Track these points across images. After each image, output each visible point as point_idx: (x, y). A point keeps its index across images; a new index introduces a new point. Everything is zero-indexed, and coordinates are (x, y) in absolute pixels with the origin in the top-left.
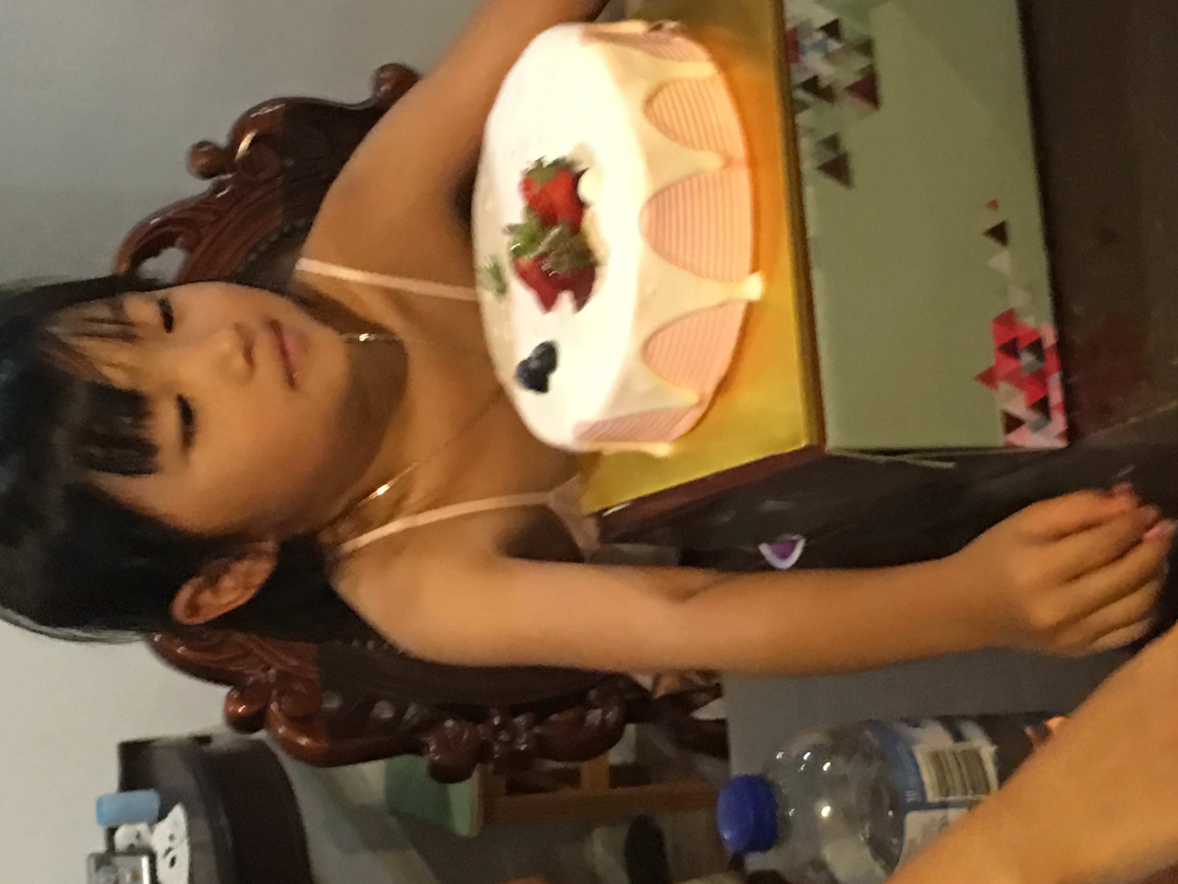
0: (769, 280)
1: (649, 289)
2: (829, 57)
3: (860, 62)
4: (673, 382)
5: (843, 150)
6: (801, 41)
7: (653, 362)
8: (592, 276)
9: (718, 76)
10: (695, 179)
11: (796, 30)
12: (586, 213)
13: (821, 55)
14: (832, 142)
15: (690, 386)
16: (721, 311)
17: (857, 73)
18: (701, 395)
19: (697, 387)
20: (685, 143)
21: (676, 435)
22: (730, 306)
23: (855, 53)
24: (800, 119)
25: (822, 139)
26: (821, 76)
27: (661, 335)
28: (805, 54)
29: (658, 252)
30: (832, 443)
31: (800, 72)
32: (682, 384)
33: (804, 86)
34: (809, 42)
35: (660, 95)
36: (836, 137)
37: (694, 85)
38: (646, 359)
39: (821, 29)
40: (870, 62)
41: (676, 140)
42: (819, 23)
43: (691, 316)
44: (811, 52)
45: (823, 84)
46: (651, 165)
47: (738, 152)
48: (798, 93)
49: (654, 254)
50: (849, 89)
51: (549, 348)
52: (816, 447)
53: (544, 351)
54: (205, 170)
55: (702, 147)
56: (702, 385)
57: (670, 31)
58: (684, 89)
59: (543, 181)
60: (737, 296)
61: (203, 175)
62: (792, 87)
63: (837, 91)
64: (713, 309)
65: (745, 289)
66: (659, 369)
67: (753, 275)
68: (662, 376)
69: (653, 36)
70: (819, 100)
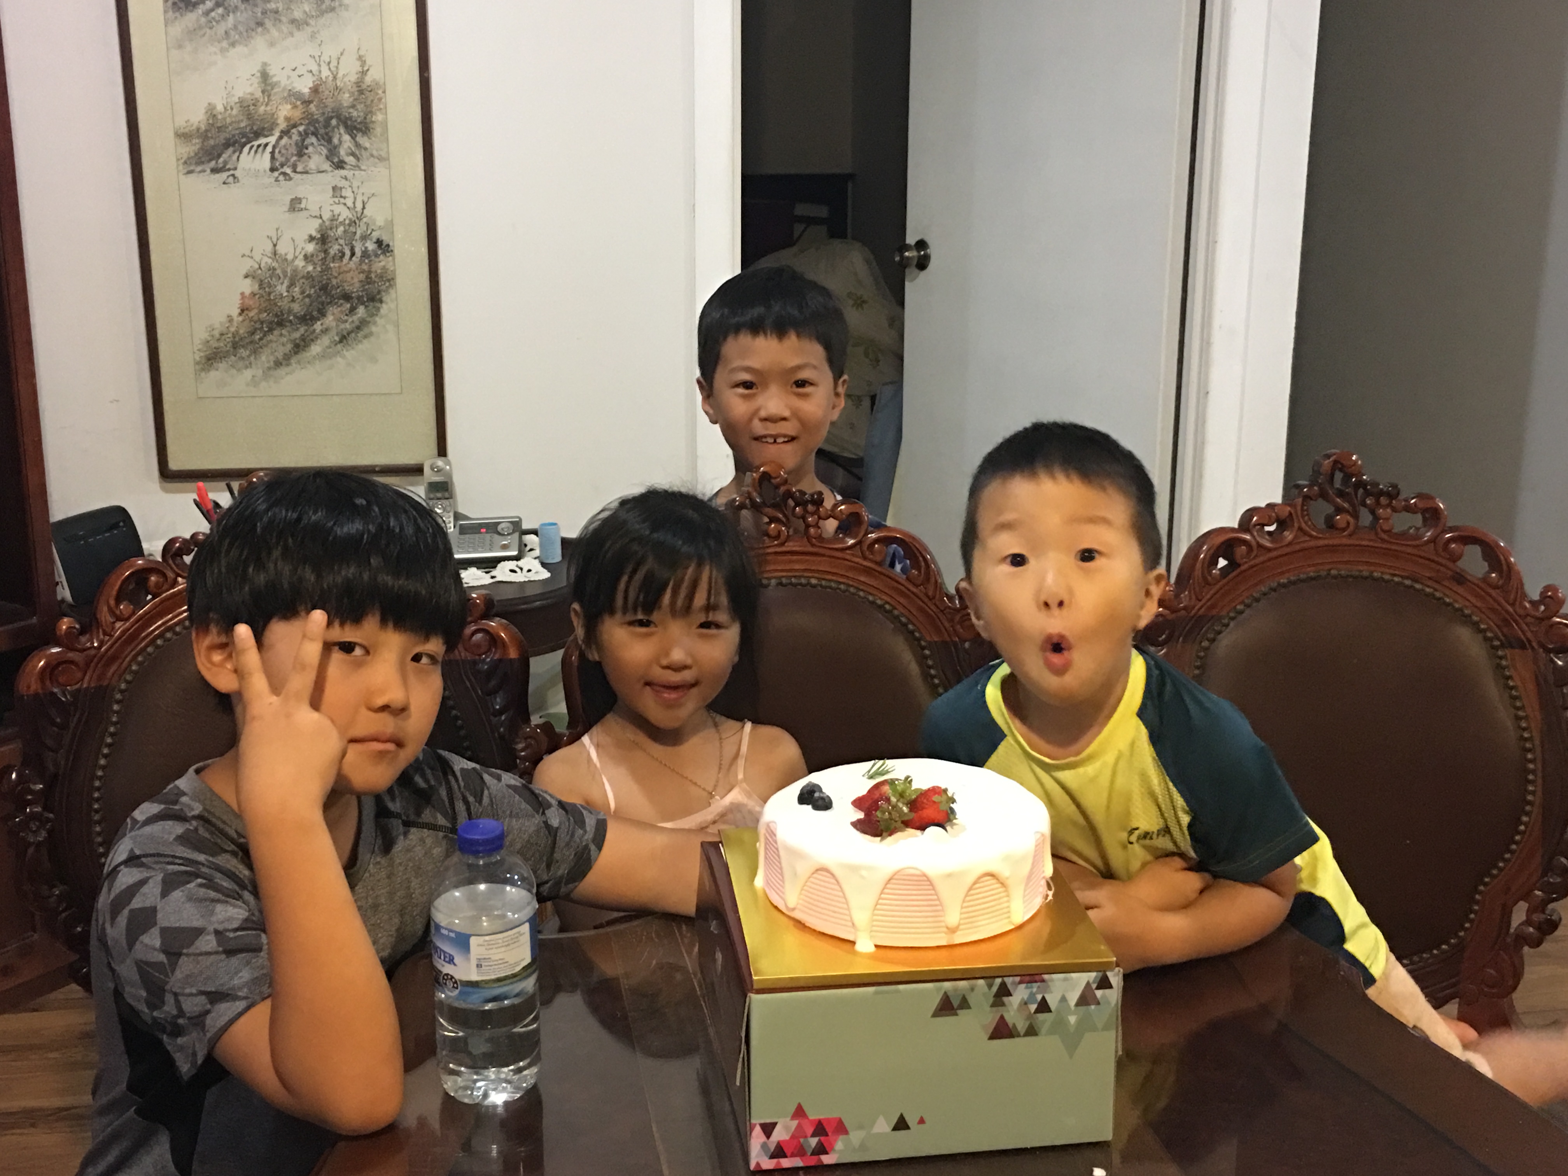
0: (871, 956)
1: (864, 873)
2: (1026, 1004)
3: (1021, 1026)
4: (802, 890)
5: (959, 1012)
6: (1035, 985)
7: (815, 875)
8: (875, 835)
9: (1013, 927)
10: (939, 908)
11: (1043, 981)
12: (918, 832)
13: (1026, 997)
14: (965, 1004)
15: (801, 902)
16: (850, 924)
17: (1014, 1025)
18: (793, 909)
19: (799, 906)
20: (964, 901)
21: (768, 891)
22: (853, 930)
23: (1027, 1024)
24: (981, 982)
25: (967, 997)
26: (1010, 998)
27: (833, 881)
28: (1027, 988)
29: (890, 880)
30: (754, 997)
31: (1013, 983)
32: (802, 896)
33: (1003, 985)
34: (1035, 990)
35: (999, 885)
36: (969, 1007)
37: (1006, 910)
38: (817, 870)
39: (1044, 998)
40: (1022, 1034)
41: (966, 896)
42: (1048, 998)
43: (847, 903)
44: (1028, 991)
45: (1005, 999)
46: (950, 875)
47: (959, 939)
48: (998, 981)
49: (887, 877)
50: (1002, 1018)
51: (829, 805)
52: (753, 987)
53: (827, 801)
55: (962, 914)
56: (800, 910)
57: (1048, 896)
58: (1003, 903)
59: (941, 802)
60: (859, 934)
62: (1002, 976)
63: (1001, 1008)
64: (852, 919)
65: (864, 941)
66: (812, 879)
67: (874, 946)
68: (807, 881)
69: (1044, 883)
70: (994, 994)
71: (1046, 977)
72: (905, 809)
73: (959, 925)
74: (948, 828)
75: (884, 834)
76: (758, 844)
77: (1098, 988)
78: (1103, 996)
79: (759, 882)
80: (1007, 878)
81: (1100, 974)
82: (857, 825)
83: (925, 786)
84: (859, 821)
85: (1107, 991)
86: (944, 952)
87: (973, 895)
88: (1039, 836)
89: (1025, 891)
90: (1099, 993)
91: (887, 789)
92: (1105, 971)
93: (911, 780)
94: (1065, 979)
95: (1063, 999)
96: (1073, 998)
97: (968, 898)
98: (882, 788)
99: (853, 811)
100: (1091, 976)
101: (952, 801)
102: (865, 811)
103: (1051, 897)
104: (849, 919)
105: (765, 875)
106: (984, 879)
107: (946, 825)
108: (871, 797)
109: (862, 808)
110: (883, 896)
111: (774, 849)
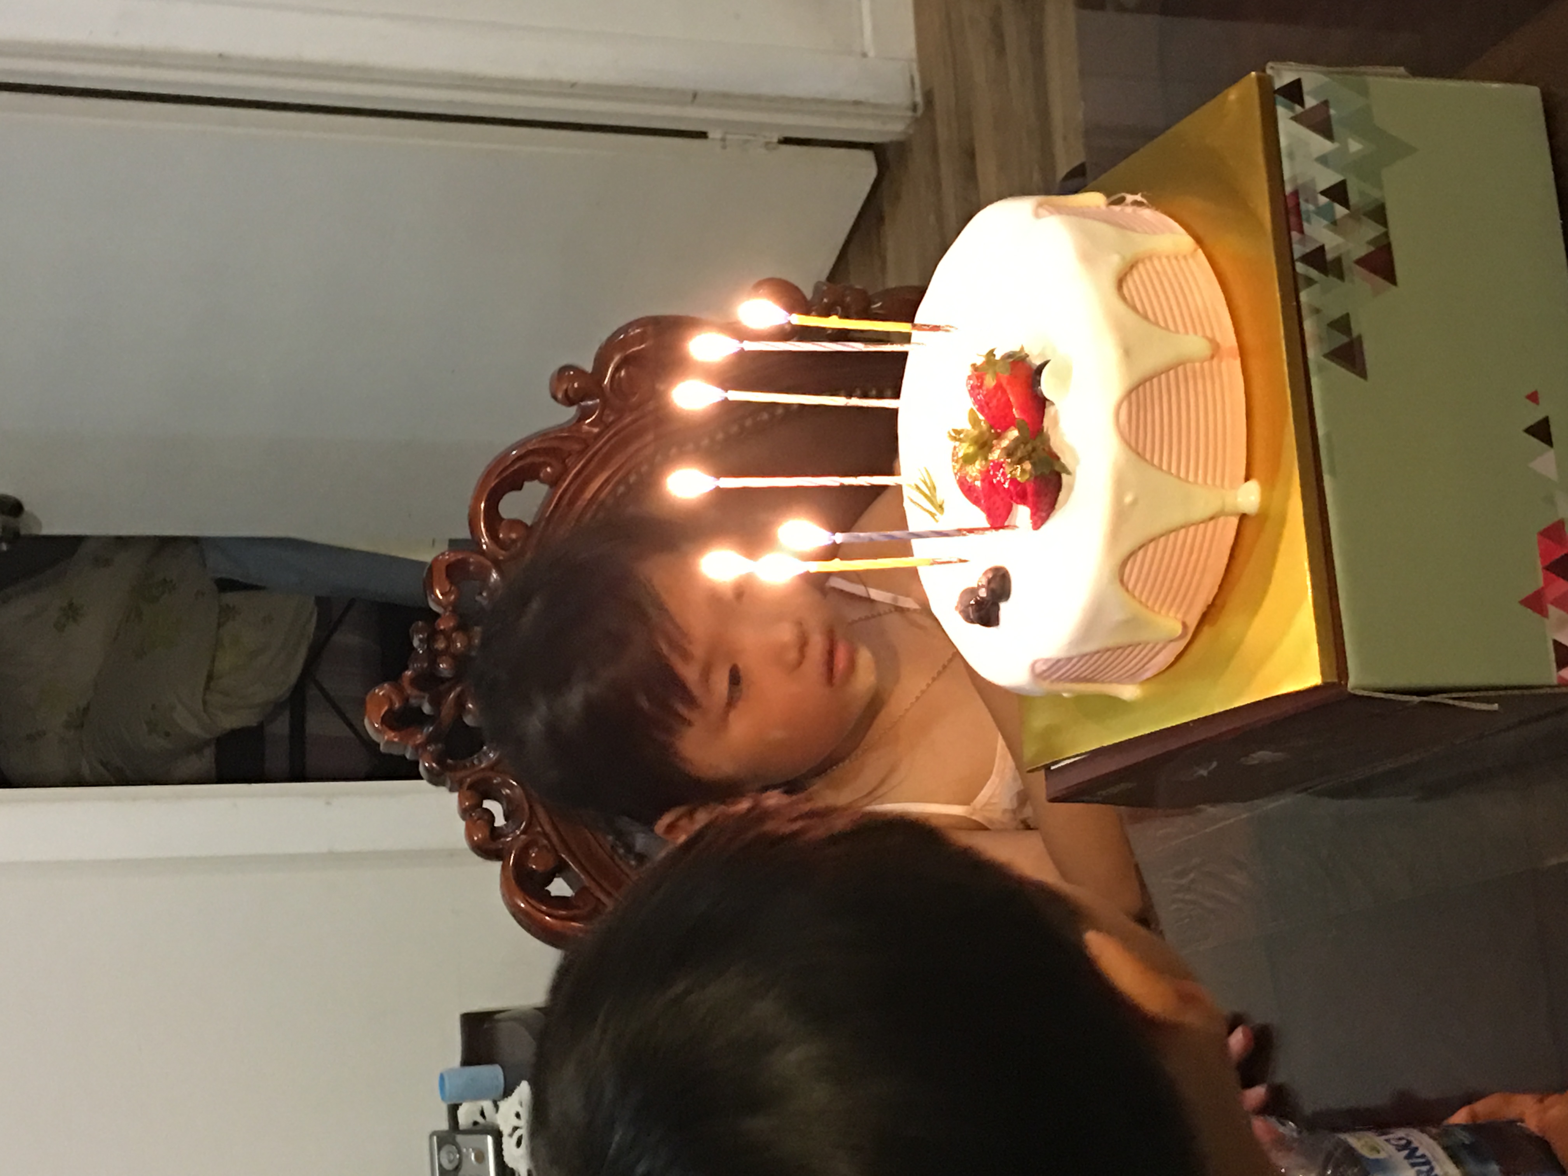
0: (1268, 487)
1: (1128, 499)
2: (1334, 224)
3: (1371, 230)
4: (1152, 610)
5: (1355, 334)
6: (1304, 206)
7: (1130, 587)
8: (1058, 487)
9: (1200, 251)
10: (1180, 368)
11: (1296, 193)
12: (1050, 411)
13: (1325, 222)
14: (1342, 324)
15: (1172, 614)
16: (1211, 523)
17: (1370, 243)
18: (1185, 626)
19: (1180, 616)
20: (1167, 328)
21: (1149, 674)
22: (1222, 519)
23: (1364, 219)
24: (1304, 296)
25: (1330, 321)
26: (1327, 248)
27: (1141, 553)
28: (1309, 221)
29: (1138, 454)
30: (1354, 681)
31: (1302, 242)
32: (1163, 612)
33: (1306, 259)
34: (1311, 207)
35: (1135, 272)
36: (1347, 318)
37: (1174, 262)
38: (1122, 581)
39: (1324, 193)
40: (1382, 229)
41: (1157, 324)
42: (1323, 185)
43: (1176, 530)
44: (1315, 219)
45: (1330, 256)
46: (1127, 352)
47: (1228, 339)
48: (1300, 267)
49: (1134, 457)
50: (1361, 262)
51: (1001, 573)
52: (1333, 684)
53: (994, 577)
54: (571, 394)
55: (1187, 332)
56: (1186, 613)
57: (1136, 203)
58: (1163, 266)
59: (997, 376)
60: (1228, 508)
61: (569, 401)
62: (1293, 262)
63: (1346, 263)
64: (1202, 522)
65: (1239, 499)
66: (1137, 594)
67: (1249, 483)
68: (1141, 602)
69: (1117, 208)
70: (1322, 275)
71: (1288, 189)
72: (1014, 433)
73: (1205, 336)
74: (1038, 362)
75: (1057, 468)
76: (1065, 695)
77: (1301, 103)
78: (1314, 94)
79: (1129, 692)
80: (1123, 258)
81: (1279, 98)
82: (1040, 518)
83: (968, 404)
84: (1033, 515)
85: (1306, 87)
86: (1254, 362)
87: (1155, 314)
88: (1041, 211)
89: (1134, 230)
90: (1310, 102)
91: (975, 470)
92: (1276, 92)
93: (955, 431)
94: (1291, 156)
95: (1323, 160)
96: (1319, 144)
97: (1162, 323)
98: (970, 480)
99: (1015, 527)
100: (1282, 112)
101: (992, 357)
102: (1014, 505)
103: (1138, 197)
104: (1202, 526)
105: (1120, 681)
106: (1127, 296)
107: (1035, 368)
108: (988, 497)
109: (1009, 511)
110: (1165, 467)
111: (1078, 662)
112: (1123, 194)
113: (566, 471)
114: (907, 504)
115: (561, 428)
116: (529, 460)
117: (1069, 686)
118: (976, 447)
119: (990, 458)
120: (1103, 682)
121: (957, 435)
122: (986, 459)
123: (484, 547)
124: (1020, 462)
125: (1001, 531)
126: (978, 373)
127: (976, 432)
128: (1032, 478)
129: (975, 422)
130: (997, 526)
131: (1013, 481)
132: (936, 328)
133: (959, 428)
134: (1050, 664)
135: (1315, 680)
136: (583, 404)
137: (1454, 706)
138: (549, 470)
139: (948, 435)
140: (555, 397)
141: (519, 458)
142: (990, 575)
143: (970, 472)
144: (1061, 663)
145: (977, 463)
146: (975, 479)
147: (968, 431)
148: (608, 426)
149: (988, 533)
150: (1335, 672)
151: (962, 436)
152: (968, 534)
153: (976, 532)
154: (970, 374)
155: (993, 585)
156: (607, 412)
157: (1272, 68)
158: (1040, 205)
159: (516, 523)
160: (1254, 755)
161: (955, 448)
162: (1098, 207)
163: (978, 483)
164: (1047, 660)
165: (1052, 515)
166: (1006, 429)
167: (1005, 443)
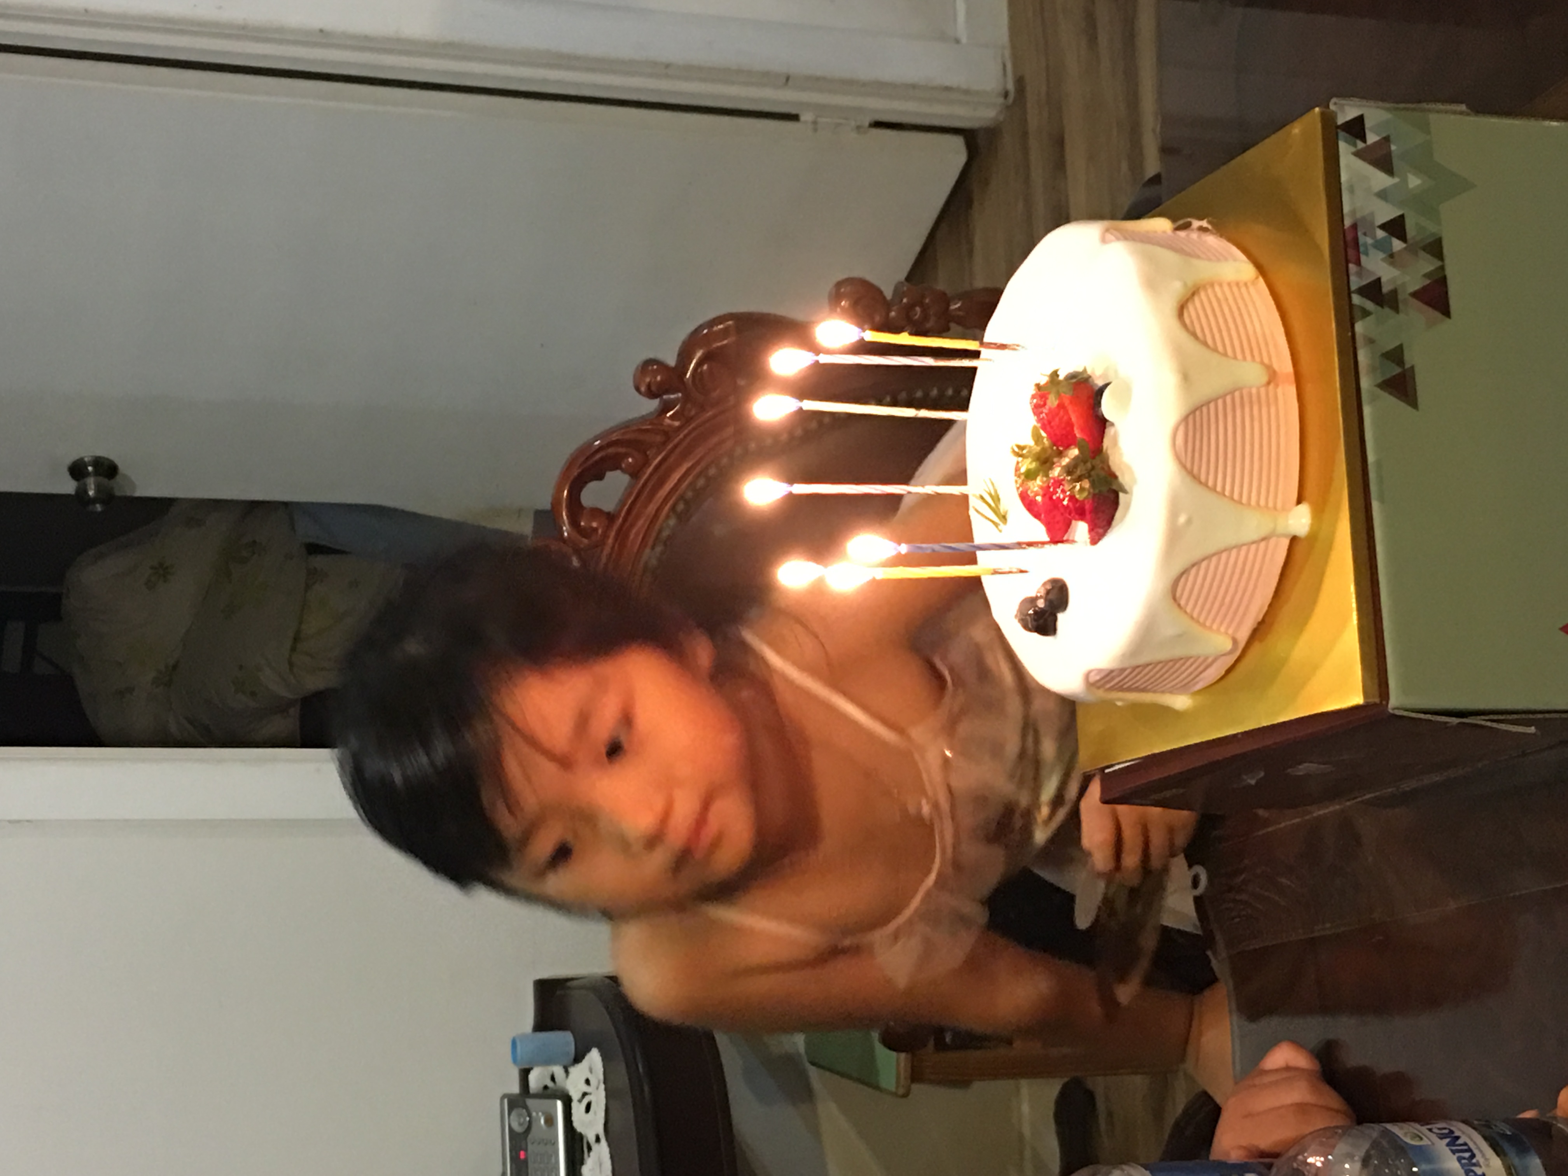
0: (1318, 513)
1: (1182, 519)
2: (1391, 257)
3: (1427, 265)
4: (1203, 625)
5: (1407, 366)
6: (1362, 239)
7: (1183, 602)
8: (1115, 504)
9: (1261, 280)
10: (1237, 394)
11: (1354, 227)
12: (1109, 432)
13: (1382, 255)
14: (1396, 355)
15: (1222, 629)
16: (1263, 545)
17: (1426, 276)
18: (1235, 641)
19: (1230, 631)
20: (1225, 354)
21: (1199, 686)
22: (1273, 541)
23: (1422, 254)
24: (1359, 327)
25: (1384, 351)
26: (1383, 280)
27: (1193, 571)
28: (1367, 254)
29: (1193, 476)
30: (1396, 701)
31: (1359, 274)
32: (1215, 627)
33: (1363, 291)
34: (1369, 241)
35: (1196, 299)
36: (1400, 349)
37: (1235, 289)
38: (1174, 598)
39: (1383, 227)
40: (1439, 263)
41: (1215, 350)
42: (1382, 219)
43: (1228, 549)
44: (1372, 251)
45: (1385, 289)
46: (1186, 377)
47: (1285, 366)
48: (1356, 299)
49: (1188, 479)
50: (1415, 295)
51: (1060, 584)
52: (1375, 704)
53: (1053, 588)
54: (653, 388)
55: (1244, 358)
56: (1237, 630)
57: (1202, 229)
58: (1223, 293)
59: (1059, 396)
60: (1280, 529)
61: (651, 394)
62: (1349, 293)
63: (1401, 297)
64: (1253, 543)
65: (1291, 522)
66: (1188, 610)
67: (1300, 506)
68: (1192, 618)
69: (1182, 234)
70: (1379, 308)
71: (1348, 223)
72: (1074, 452)
73: (1262, 363)
74: (1100, 383)
75: (1114, 487)
76: (1119, 704)
77: (1363, 139)
78: (1374, 130)
79: (1181, 702)
80: (1185, 285)
81: (1342, 134)
82: (1097, 534)
83: (1031, 421)
84: (1091, 530)
85: (1368, 124)
86: (1309, 389)
87: (1214, 340)
88: (1109, 236)
89: (1198, 257)
90: (1372, 138)
91: (1036, 485)
92: (1338, 127)
93: (1018, 447)
94: (1352, 190)
95: (1383, 195)
96: (1380, 180)
97: (1220, 349)
98: (1031, 495)
99: (1073, 541)
100: (1345, 149)
101: (1056, 377)
102: (1074, 522)
103: (1204, 224)
104: (1253, 547)
105: (1173, 691)
106: (1187, 321)
107: (1097, 388)
108: (1048, 512)
109: (1068, 526)
110: (1219, 489)
111: (1131, 673)
112: (1189, 220)
113: (646, 463)
114: (972, 512)
115: (643, 419)
116: (611, 450)
117: (1120, 695)
118: (1038, 463)
119: (1051, 476)
120: (1155, 692)
121: (1020, 452)
122: (1047, 476)
123: (566, 534)
124: (1079, 479)
125: (1060, 545)
126: (1042, 393)
127: (1038, 449)
128: (1090, 497)
129: (1037, 438)
130: (1056, 540)
131: (1072, 498)
132: (1003, 347)
133: (1022, 444)
134: (1102, 675)
135: (1358, 699)
136: (665, 397)
137: (1491, 728)
138: (630, 460)
139: (1011, 450)
140: (638, 389)
141: (601, 448)
142: (1049, 587)
143: (1032, 487)
144: (1114, 674)
145: (1039, 478)
146: (1037, 494)
147: (1030, 447)
148: (689, 420)
149: (1047, 546)
150: (1377, 693)
151: (1025, 452)
152: (1027, 547)
153: (1035, 545)
154: (1034, 392)
155: (1051, 597)
156: (689, 406)
157: (1335, 104)
158: (1107, 230)
159: (596, 512)
160: (1300, 767)
161: (1018, 463)
162: (1164, 232)
163: (1039, 499)
164: (1100, 671)
165: (1109, 531)
166: (1068, 447)
167: (1065, 461)
